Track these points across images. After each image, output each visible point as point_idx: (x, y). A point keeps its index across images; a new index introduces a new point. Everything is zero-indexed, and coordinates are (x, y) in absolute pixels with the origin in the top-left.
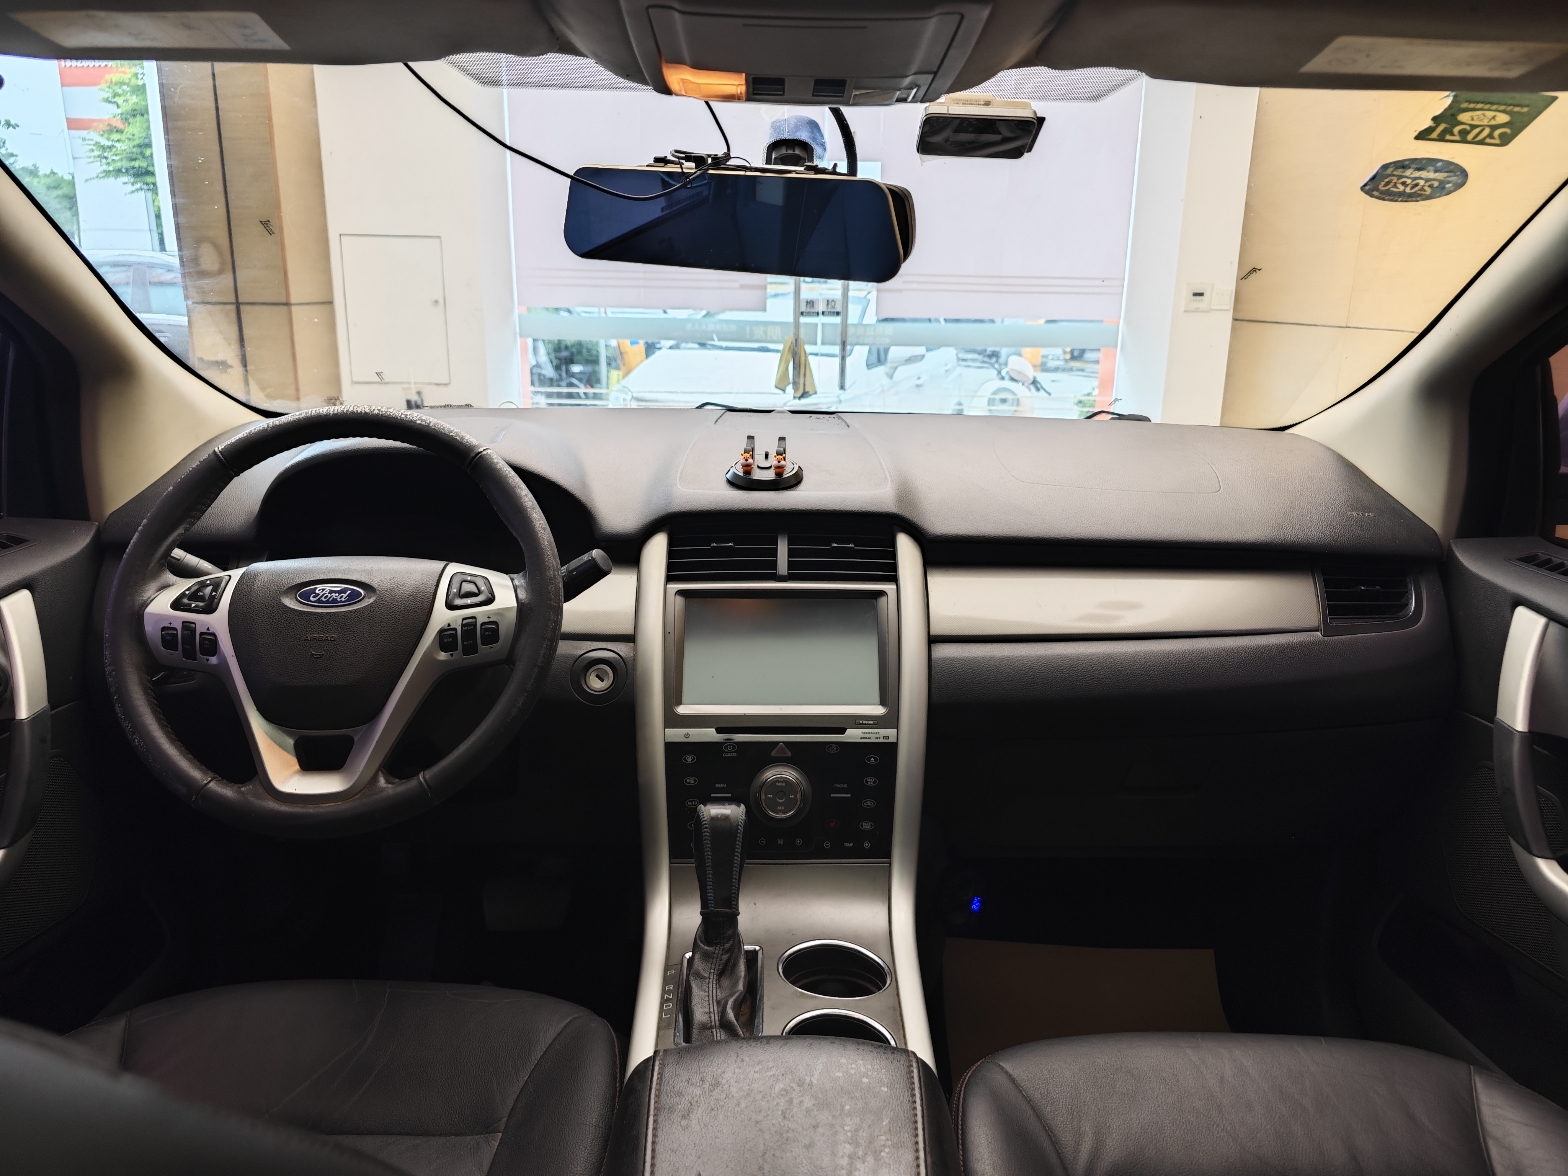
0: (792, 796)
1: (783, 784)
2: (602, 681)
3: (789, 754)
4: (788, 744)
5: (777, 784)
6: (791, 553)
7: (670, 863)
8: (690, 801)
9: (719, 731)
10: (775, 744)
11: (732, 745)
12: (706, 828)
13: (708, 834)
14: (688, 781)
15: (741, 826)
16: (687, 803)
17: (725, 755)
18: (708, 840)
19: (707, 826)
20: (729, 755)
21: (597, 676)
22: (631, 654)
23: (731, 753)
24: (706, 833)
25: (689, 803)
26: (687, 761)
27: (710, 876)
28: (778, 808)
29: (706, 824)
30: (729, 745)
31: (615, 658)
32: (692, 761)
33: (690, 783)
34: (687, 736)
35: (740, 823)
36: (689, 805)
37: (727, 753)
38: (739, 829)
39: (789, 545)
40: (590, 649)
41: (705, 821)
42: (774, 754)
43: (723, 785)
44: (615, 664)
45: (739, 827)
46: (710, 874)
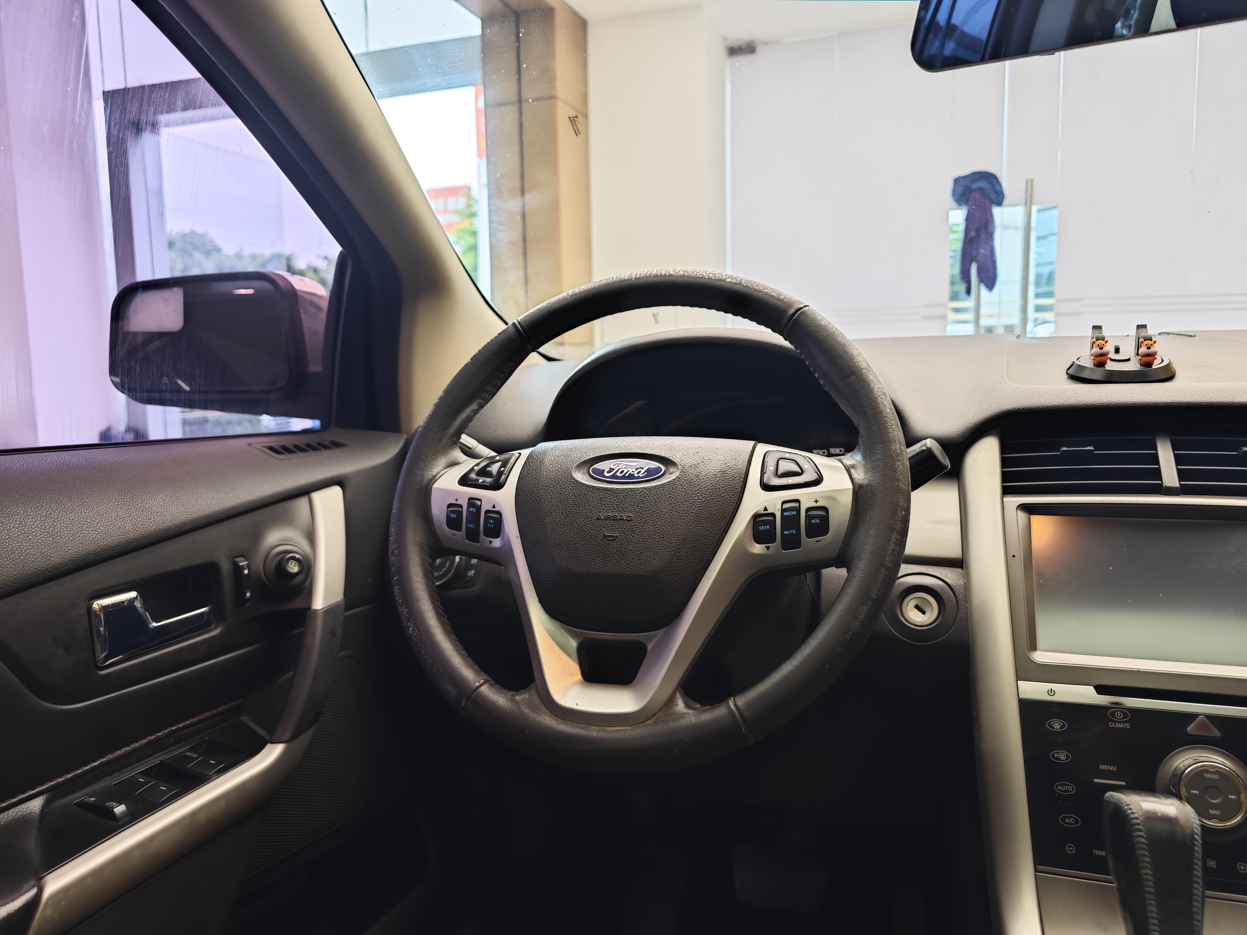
0: (1233, 797)
1: (1216, 777)
2: (924, 613)
3: (1217, 733)
4: (1213, 719)
5: (1206, 775)
6: (1179, 460)
7: (1036, 871)
8: (1060, 785)
9: (1101, 690)
10: (1191, 717)
11: (1123, 712)
12: (1140, 830)
13: (1143, 840)
14: (1056, 755)
15: (1197, 835)
16: (1057, 786)
17: (1111, 725)
18: (1144, 849)
19: (1140, 827)
20: (1119, 725)
21: (917, 607)
22: (961, 582)
23: (1121, 722)
24: (1141, 838)
25: (1059, 788)
26: (1054, 728)
27: (1154, 909)
28: (1211, 811)
29: (1139, 824)
30: (1117, 711)
31: (941, 586)
32: (1061, 728)
33: (1059, 759)
34: (1051, 692)
35: (1195, 830)
36: (1060, 790)
37: (1115, 722)
38: (1196, 840)
39: (1174, 449)
40: (906, 573)
41: (1137, 818)
42: (1190, 729)
43: (1112, 768)
44: (940, 592)
45: (1196, 837)
46: (1152, 905)
